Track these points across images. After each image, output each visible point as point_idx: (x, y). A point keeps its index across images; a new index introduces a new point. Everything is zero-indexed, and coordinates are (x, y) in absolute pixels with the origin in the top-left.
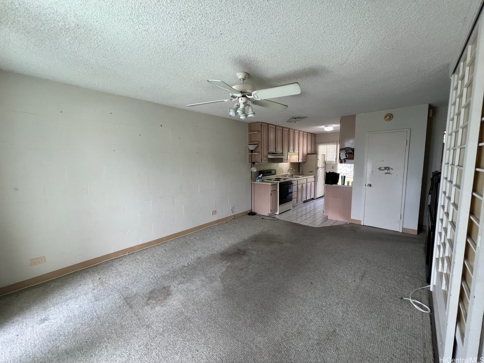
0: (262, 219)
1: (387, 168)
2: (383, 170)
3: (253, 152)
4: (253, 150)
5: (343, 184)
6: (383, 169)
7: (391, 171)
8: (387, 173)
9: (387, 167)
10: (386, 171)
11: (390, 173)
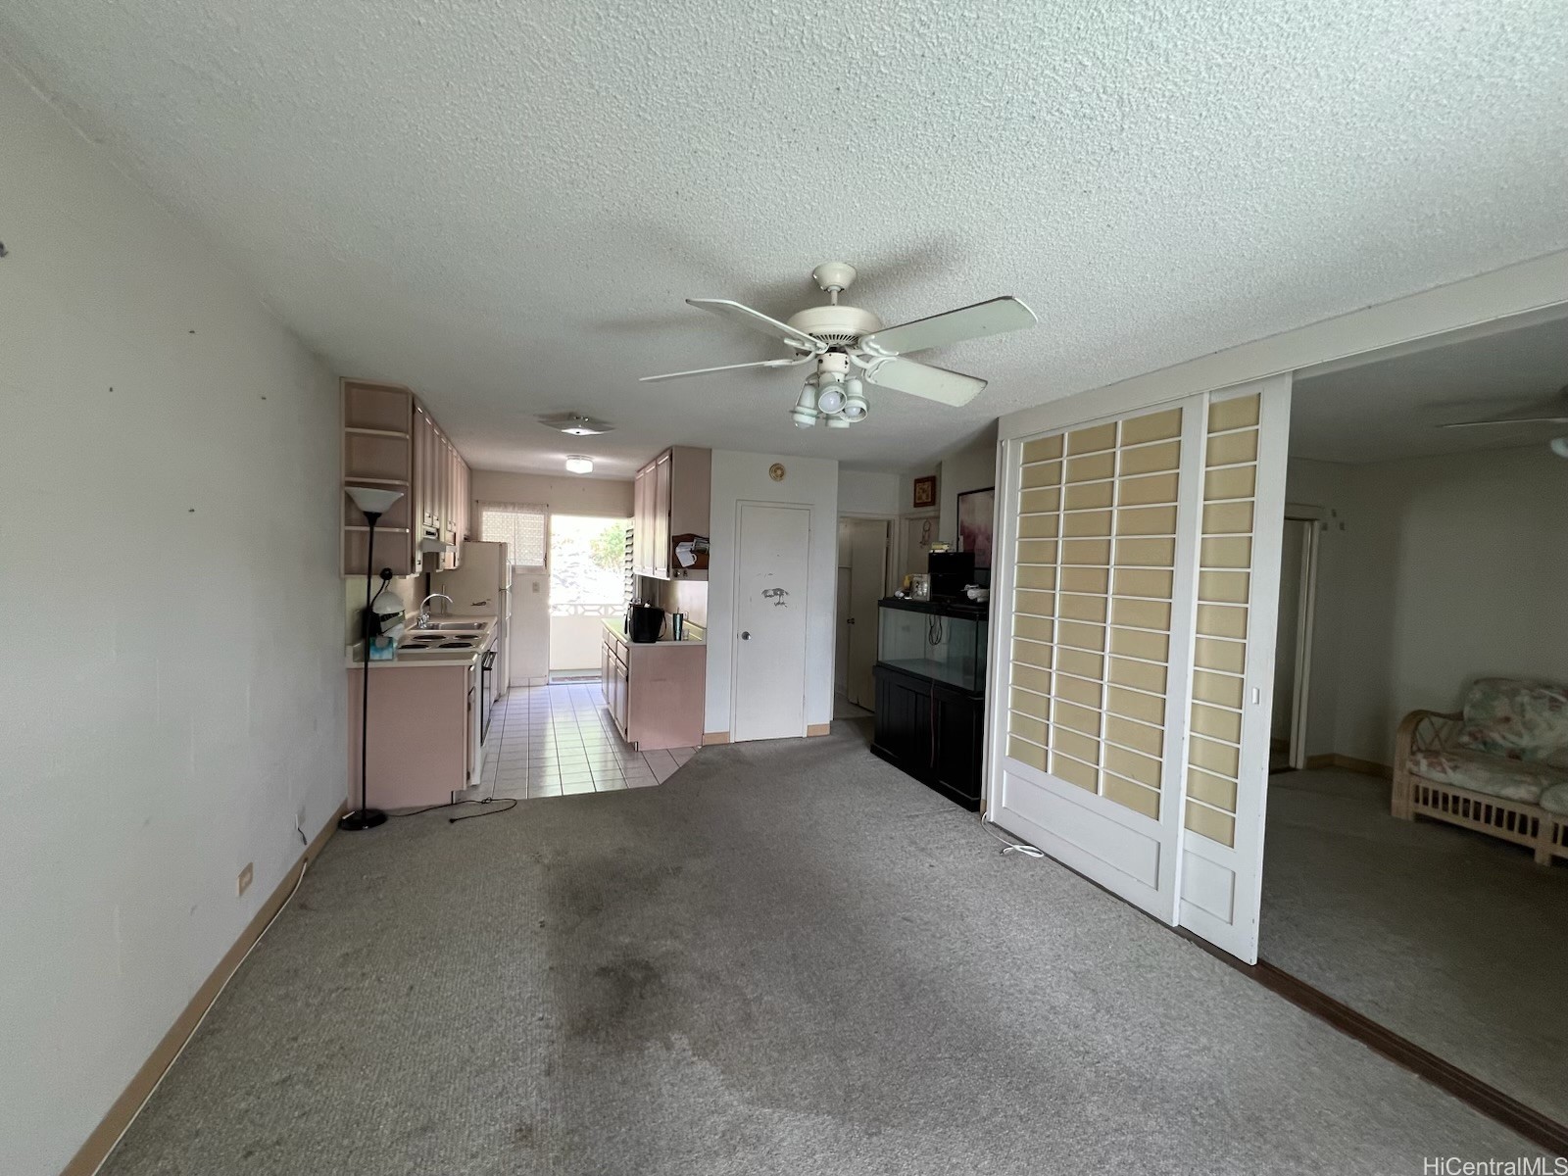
0: (452, 821)
1: (779, 592)
2: (771, 596)
3: (379, 519)
4: (379, 515)
5: (678, 638)
6: (772, 593)
7: (784, 599)
8: (779, 603)
9: (779, 589)
10: (776, 599)
11: (783, 603)
